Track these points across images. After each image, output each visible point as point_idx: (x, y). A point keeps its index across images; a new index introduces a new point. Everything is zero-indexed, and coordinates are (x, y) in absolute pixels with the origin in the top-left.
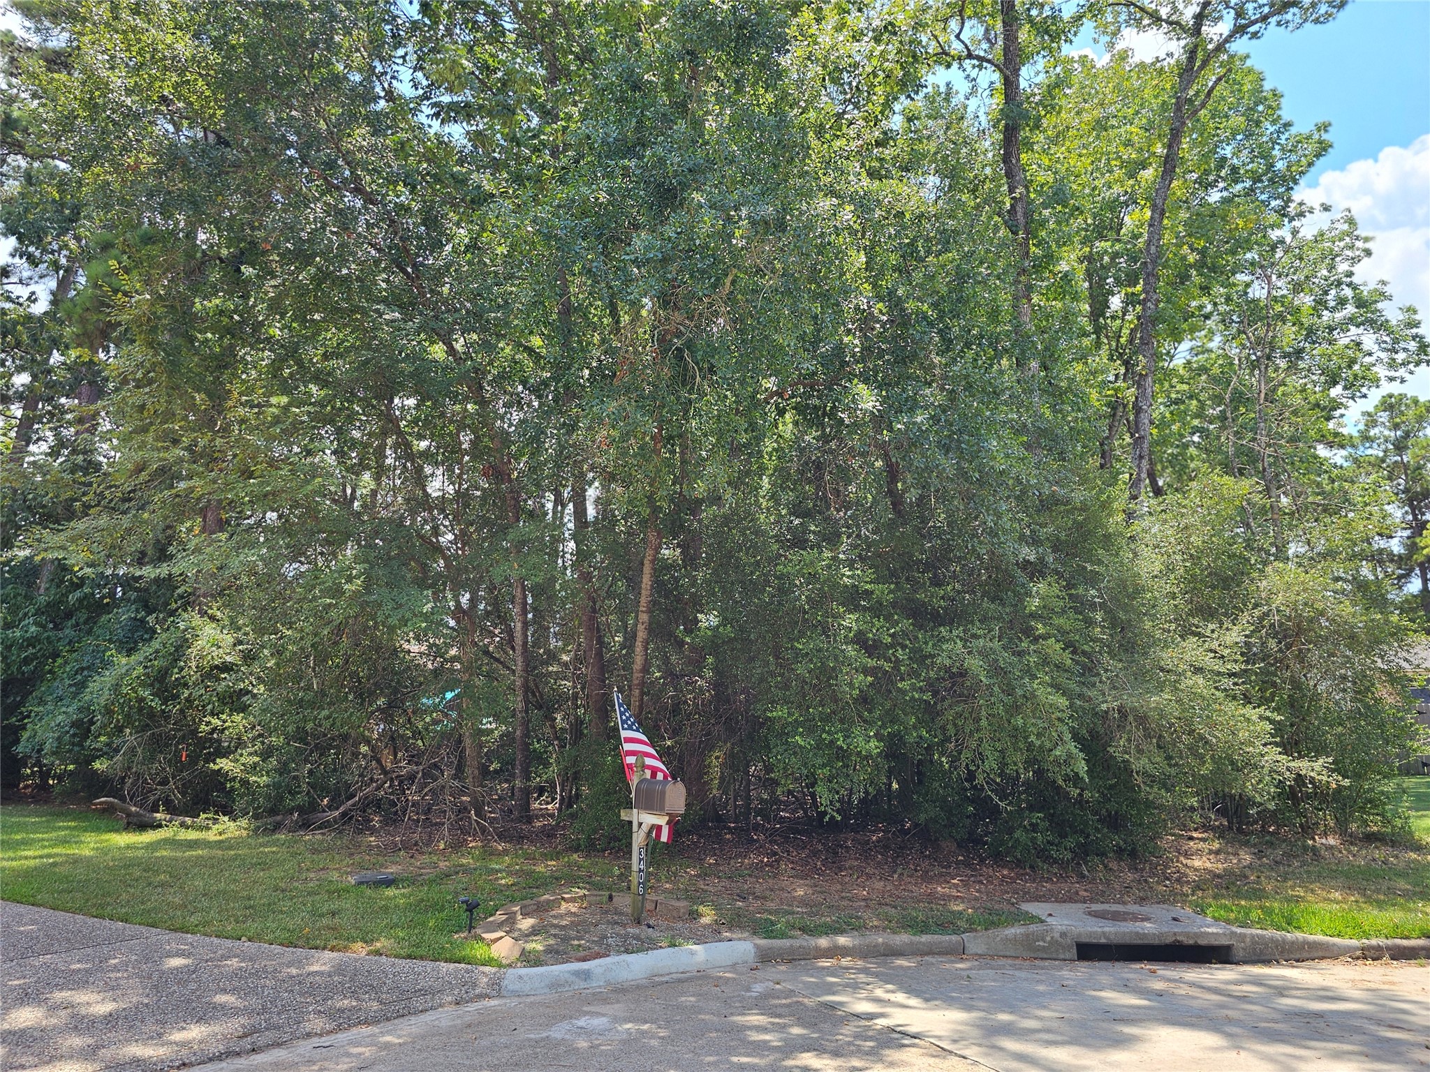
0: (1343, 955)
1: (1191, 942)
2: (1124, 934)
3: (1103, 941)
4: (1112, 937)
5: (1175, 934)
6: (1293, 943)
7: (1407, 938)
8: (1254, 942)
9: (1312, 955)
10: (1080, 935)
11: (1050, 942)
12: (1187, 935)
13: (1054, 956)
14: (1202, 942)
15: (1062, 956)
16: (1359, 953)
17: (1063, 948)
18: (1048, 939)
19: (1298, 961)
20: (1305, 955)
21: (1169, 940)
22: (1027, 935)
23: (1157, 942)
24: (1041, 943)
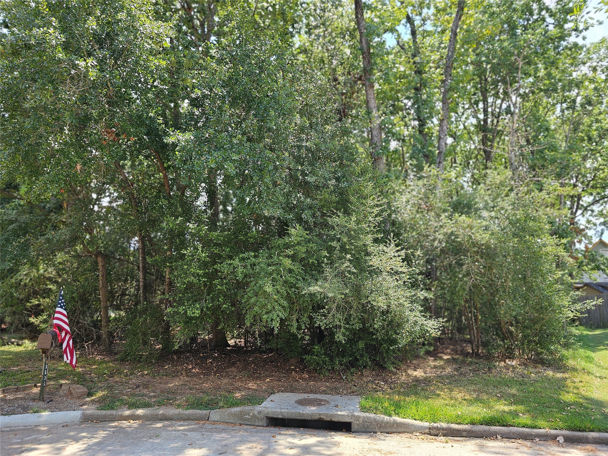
0: (416, 431)
1: (328, 419)
2: (292, 413)
3: (280, 416)
4: (285, 415)
5: (320, 414)
6: (387, 423)
7: (459, 424)
8: (364, 421)
9: (398, 430)
10: (268, 413)
11: (252, 416)
12: (327, 415)
13: (253, 423)
14: (335, 419)
15: (257, 424)
16: (427, 431)
17: (259, 419)
18: (251, 414)
19: (388, 433)
20: (394, 430)
21: (316, 418)
22: (241, 412)
23: (309, 418)
24: (247, 417)
